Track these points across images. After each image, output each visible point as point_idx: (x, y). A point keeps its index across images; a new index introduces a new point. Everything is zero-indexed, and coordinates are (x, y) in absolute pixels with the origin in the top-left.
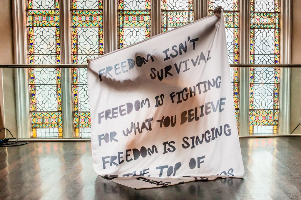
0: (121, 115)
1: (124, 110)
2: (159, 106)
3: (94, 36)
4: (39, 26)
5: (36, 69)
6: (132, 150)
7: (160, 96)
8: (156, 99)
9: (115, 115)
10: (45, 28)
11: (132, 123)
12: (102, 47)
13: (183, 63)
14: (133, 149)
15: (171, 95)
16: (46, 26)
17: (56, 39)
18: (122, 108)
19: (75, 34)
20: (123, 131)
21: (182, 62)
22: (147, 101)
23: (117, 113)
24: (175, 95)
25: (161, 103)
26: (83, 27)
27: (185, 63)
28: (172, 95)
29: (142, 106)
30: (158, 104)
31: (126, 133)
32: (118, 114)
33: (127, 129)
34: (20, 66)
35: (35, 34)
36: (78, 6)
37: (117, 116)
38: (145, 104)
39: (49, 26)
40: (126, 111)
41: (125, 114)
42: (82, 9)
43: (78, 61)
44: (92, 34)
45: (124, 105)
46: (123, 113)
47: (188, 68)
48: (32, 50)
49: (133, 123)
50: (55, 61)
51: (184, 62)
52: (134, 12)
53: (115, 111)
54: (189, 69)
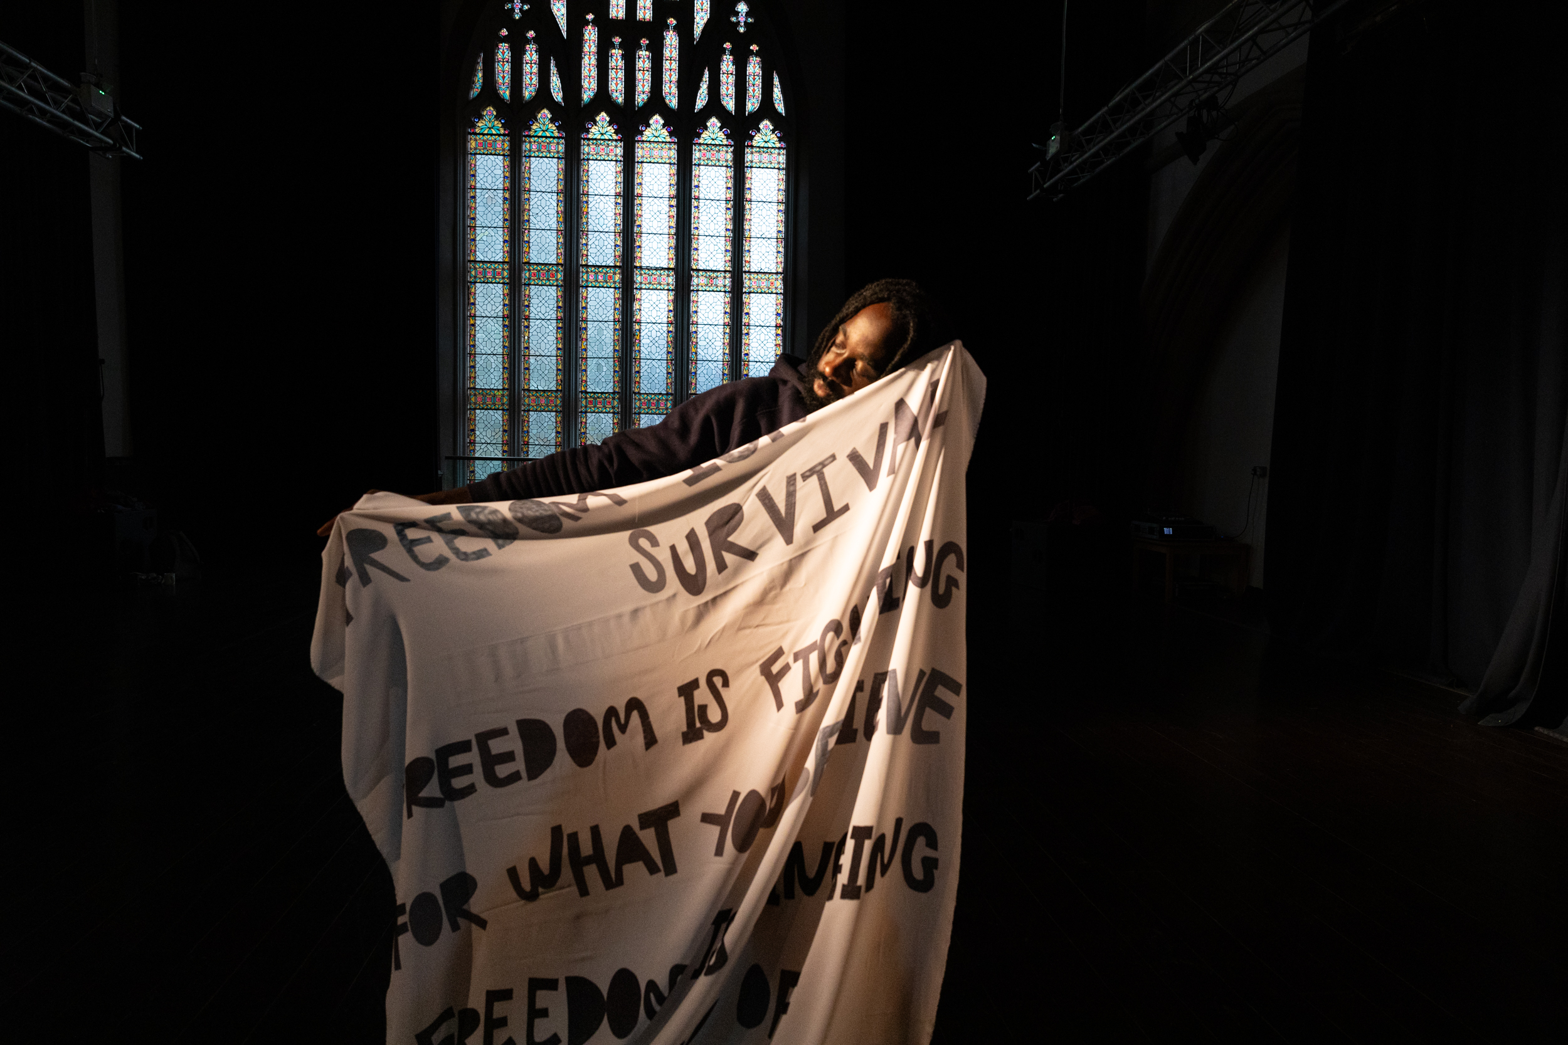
0: (493, 780)
1: (509, 757)
2: (705, 733)
3: (550, 423)
4: (483, 409)
5: (477, 462)
6: (562, 986)
7: (703, 682)
8: (682, 699)
9: (459, 783)
10: (490, 411)
11: (557, 831)
12: (559, 436)
13: (805, 477)
14: (569, 980)
15: (766, 669)
16: (491, 409)
17: (503, 425)
18: (497, 746)
19: (527, 419)
20: (513, 873)
21: (799, 478)
22: (635, 715)
23: (467, 769)
24: (786, 668)
25: (714, 716)
26: (536, 411)
27: (815, 478)
28: (775, 669)
29: (611, 742)
30: (698, 725)
31: (527, 885)
32: (477, 777)
33: (533, 863)
34: (460, 458)
35: (477, 418)
36: (531, 385)
37: (471, 789)
38: (623, 728)
39: (495, 409)
40: (519, 765)
41: (515, 777)
42: (536, 389)
43: (530, 453)
44: (547, 420)
45: (503, 732)
46: (502, 771)
47: (837, 507)
48: (473, 438)
49: (565, 831)
50: (501, 452)
51: (812, 472)
52: (599, 395)
53: (455, 761)
54: (846, 508)
